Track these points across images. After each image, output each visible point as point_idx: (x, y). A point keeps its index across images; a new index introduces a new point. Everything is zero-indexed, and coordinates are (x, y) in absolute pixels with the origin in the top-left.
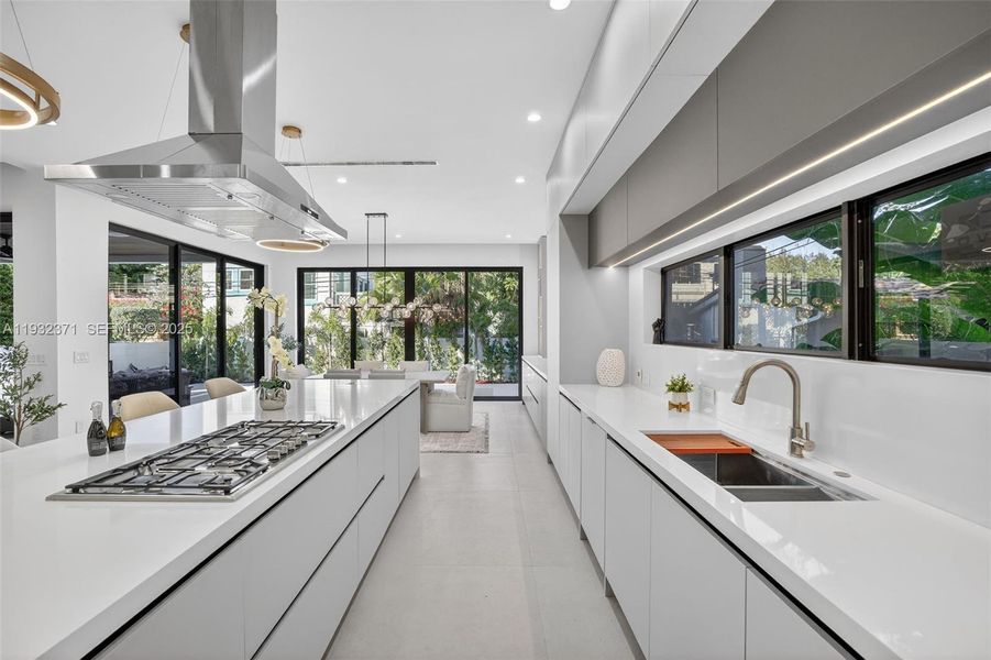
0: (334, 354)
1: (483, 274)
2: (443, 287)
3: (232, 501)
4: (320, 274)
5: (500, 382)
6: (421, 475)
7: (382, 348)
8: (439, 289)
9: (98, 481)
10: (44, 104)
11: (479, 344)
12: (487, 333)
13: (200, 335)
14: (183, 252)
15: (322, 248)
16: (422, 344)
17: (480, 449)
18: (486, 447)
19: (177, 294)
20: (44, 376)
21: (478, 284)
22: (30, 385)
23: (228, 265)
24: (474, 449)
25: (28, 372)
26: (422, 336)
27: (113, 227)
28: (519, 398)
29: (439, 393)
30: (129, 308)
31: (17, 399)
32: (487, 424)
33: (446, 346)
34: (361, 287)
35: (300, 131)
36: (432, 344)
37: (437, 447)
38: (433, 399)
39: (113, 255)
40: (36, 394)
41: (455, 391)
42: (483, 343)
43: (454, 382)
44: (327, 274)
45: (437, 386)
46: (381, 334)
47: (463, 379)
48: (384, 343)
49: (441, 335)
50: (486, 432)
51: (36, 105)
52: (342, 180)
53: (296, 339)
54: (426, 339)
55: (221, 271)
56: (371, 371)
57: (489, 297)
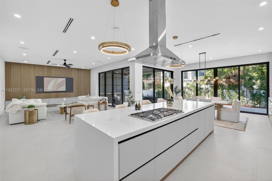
0: (193, 94)
1: (250, 67)
2: (232, 73)
3: (153, 122)
4: (188, 72)
5: (260, 107)
6: (215, 132)
7: (208, 93)
8: (230, 73)
9: (135, 114)
10: (129, 49)
11: (248, 93)
12: (253, 89)
13: (160, 88)
14: (155, 70)
15: (183, 66)
16: (223, 92)
17: (241, 130)
18: (244, 129)
19: (154, 79)
20: (133, 96)
21: (248, 70)
22: (131, 97)
23: (165, 72)
24: (239, 129)
25: (131, 95)
26: (223, 89)
27: (143, 66)
28: (267, 114)
29: (225, 108)
30: (148, 83)
31: (130, 100)
32: (247, 121)
33: (233, 93)
34: (202, 74)
35: (177, 37)
36: (227, 92)
37: (223, 125)
38: (222, 109)
39: (143, 72)
40: (132, 99)
41: (232, 108)
42: (250, 92)
43: (231, 105)
44: (191, 72)
45: (224, 106)
46: (208, 88)
47: (235, 104)
48: (209, 91)
49: (231, 89)
50: (246, 124)
51: (128, 49)
52: (190, 46)
53: (181, 89)
54: (224, 90)
55: (163, 73)
56: (200, 99)
57: (255, 75)
